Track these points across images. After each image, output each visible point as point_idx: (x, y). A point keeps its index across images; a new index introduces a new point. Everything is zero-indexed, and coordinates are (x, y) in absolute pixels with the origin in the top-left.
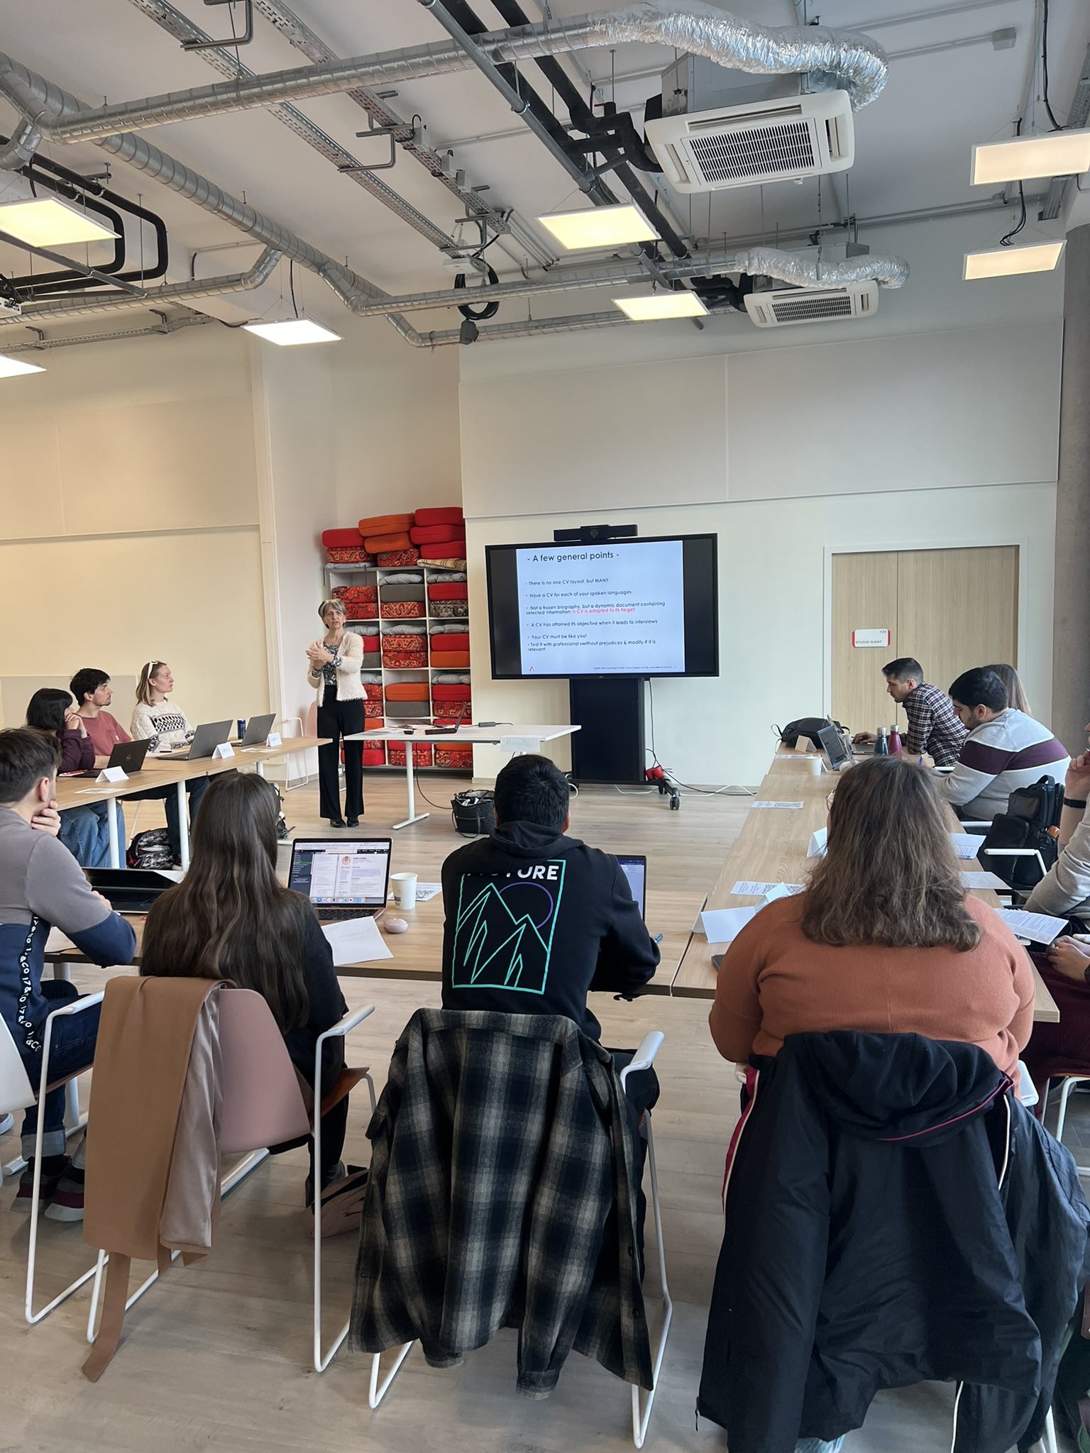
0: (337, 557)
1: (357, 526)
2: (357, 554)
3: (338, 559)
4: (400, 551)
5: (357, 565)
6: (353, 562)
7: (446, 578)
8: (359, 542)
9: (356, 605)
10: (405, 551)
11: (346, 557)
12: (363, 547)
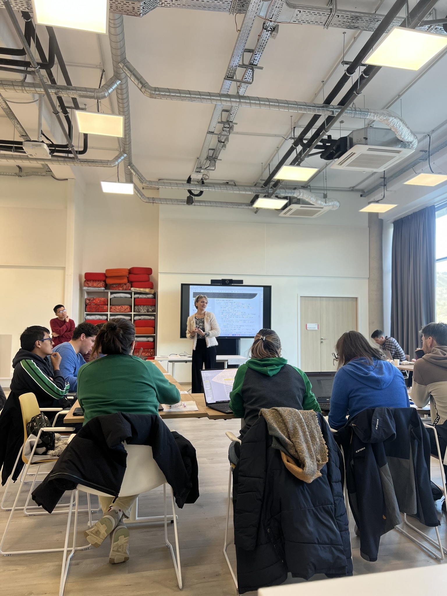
0: (90, 284)
1: (104, 272)
2: (102, 283)
3: (90, 286)
4: (123, 284)
5: (100, 289)
6: (98, 287)
7: (144, 296)
8: (104, 278)
9: (98, 306)
10: (125, 284)
11: (95, 284)
12: (105, 281)
